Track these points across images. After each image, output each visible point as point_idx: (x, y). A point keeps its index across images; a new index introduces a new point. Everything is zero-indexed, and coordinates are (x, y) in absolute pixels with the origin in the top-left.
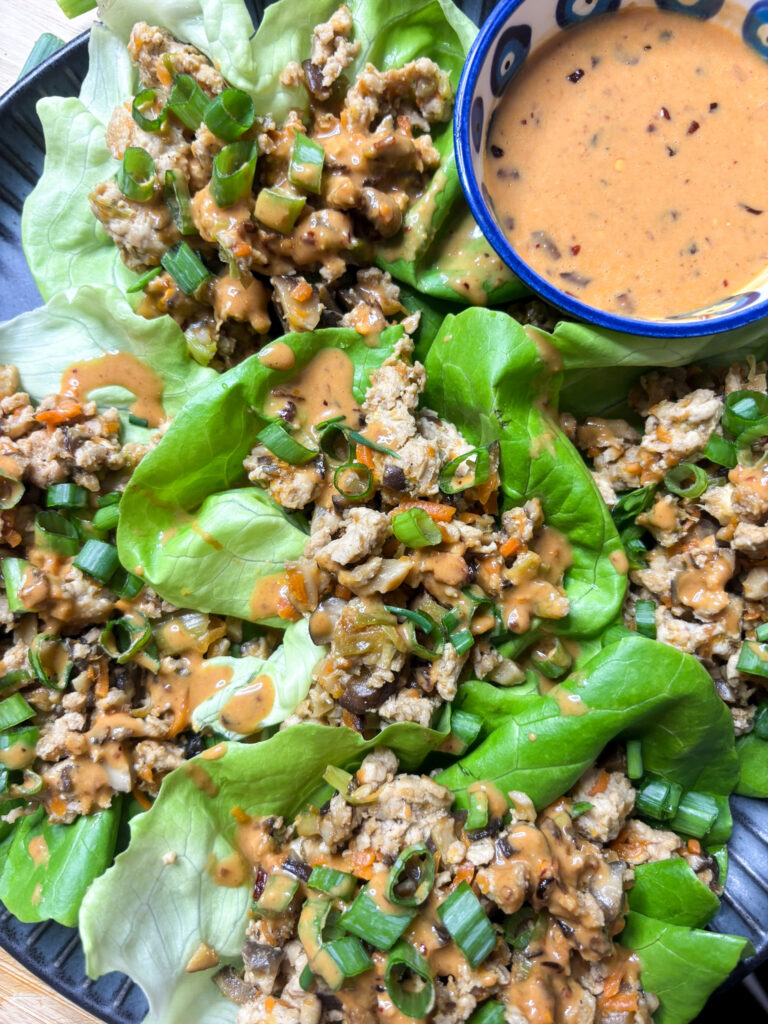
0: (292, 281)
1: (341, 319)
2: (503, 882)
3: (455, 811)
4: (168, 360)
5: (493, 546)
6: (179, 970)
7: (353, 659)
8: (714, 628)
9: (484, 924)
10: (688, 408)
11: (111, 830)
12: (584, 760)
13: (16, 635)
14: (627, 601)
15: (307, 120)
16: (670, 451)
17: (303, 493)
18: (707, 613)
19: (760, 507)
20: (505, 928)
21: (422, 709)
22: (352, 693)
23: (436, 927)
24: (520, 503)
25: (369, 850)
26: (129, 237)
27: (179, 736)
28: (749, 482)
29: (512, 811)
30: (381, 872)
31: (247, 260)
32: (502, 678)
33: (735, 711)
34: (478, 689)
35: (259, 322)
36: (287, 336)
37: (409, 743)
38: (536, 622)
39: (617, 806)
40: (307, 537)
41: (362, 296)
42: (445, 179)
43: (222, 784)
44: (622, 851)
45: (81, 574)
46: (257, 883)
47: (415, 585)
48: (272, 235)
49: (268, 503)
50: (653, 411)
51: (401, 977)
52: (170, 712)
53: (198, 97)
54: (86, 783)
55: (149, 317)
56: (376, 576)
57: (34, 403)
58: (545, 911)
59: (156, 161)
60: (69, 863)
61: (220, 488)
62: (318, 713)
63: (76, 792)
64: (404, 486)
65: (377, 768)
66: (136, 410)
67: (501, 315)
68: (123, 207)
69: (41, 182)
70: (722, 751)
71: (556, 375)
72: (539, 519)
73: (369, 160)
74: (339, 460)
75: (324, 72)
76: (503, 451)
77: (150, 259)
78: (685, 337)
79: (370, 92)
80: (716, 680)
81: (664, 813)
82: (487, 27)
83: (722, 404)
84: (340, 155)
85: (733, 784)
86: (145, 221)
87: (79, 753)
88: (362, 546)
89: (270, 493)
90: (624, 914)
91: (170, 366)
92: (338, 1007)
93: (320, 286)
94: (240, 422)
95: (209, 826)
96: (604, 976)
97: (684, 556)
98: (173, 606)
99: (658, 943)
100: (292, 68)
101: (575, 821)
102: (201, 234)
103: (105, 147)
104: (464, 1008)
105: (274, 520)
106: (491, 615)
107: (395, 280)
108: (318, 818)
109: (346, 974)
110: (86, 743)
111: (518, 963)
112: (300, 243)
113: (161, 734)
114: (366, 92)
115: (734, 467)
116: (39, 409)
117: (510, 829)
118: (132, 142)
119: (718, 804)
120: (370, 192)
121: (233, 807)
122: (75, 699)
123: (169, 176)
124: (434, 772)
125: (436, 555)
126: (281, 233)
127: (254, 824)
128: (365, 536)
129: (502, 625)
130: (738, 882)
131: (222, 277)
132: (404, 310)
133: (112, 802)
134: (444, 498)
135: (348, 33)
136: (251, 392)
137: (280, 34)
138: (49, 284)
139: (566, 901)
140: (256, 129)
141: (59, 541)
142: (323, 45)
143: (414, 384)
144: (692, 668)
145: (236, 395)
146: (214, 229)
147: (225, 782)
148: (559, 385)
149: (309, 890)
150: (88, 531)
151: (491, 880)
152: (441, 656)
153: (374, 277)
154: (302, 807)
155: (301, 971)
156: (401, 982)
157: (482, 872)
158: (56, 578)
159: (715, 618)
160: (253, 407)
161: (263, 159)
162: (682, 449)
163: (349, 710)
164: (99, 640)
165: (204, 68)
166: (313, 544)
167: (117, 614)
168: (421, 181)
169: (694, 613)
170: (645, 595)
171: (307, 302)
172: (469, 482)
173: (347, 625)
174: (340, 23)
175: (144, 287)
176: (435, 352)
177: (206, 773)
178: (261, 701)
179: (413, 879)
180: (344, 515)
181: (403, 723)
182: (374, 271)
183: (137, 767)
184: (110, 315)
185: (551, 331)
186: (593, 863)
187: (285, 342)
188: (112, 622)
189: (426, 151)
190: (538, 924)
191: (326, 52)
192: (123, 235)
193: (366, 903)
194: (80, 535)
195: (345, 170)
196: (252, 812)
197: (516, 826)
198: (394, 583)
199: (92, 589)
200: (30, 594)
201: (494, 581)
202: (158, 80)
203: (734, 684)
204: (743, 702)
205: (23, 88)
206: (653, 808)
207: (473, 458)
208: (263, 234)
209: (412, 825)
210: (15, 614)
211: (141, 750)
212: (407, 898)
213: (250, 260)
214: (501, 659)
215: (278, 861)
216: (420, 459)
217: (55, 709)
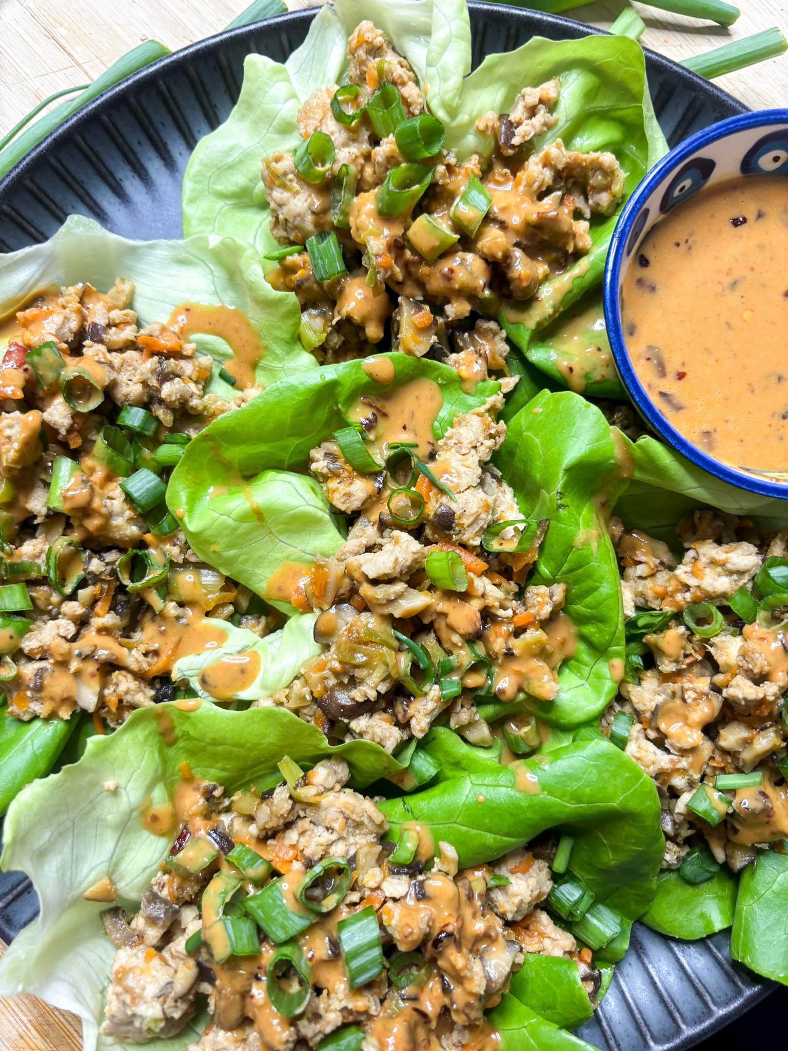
0: (418, 305)
1: (447, 356)
2: (407, 920)
3: (384, 839)
4: (278, 333)
5: (509, 613)
6: (76, 893)
7: (347, 667)
8: (680, 761)
9: (377, 952)
10: (729, 555)
11: (61, 740)
12: (520, 837)
13: (40, 529)
14: (609, 708)
15: (485, 167)
16: (698, 587)
17: (356, 500)
18: (678, 745)
19: (762, 668)
20: (391, 963)
21: (392, 736)
22: (332, 697)
23: (330, 940)
24: (548, 583)
25: (293, 847)
26: (285, 210)
27: (155, 678)
28: (760, 642)
29: (436, 860)
30: (297, 871)
31: (386, 272)
32: (472, 736)
33: (670, 845)
34: (446, 737)
35: (373, 331)
36: (393, 354)
37: (367, 763)
38: (522, 696)
39: (532, 891)
40: (343, 541)
41: (474, 342)
42: (589, 267)
43: (182, 736)
44: (519, 934)
45: (123, 497)
46: (178, 839)
47: (426, 621)
48: (416, 258)
49: (320, 496)
50: (696, 545)
51: (280, 974)
52: (156, 653)
53: (397, 110)
54: (55, 689)
55: (275, 288)
56: (395, 599)
57: (139, 324)
58: (433, 961)
59: (337, 151)
60: (12, 757)
61: (279, 466)
62: (293, 704)
63: (43, 694)
64: (450, 528)
65: (328, 774)
66: (229, 366)
67: (594, 409)
68: (291, 181)
69: (221, 128)
70: (644, 877)
71: (624, 480)
72: (560, 604)
73: (528, 224)
74: (397, 482)
75: (516, 131)
76: (550, 531)
77: (296, 235)
78: (752, 491)
79: (551, 165)
80: (663, 810)
81: (571, 914)
82: (678, 149)
83: (761, 563)
84: (503, 210)
85: (642, 911)
86: (306, 201)
87: (60, 659)
88: (394, 568)
89: (325, 488)
90: (503, 991)
91: (277, 339)
92: (211, 981)
93: (440, 320)
94: (322, 415)
95: (156, 770)
96: (463, 1042)
97: (676, 687)
98: (197, 557)
99: (524, 1030)
100: (490, 117)
101: (489, 890)
102: (352, 231)
103: (294, 120)
104: (329, 1023)
105: (320, 513)
106: (484, 674)
107: (508, 340)
108: (258, 800)
109: (233, 950)
110: (70, 653)
111: (391, 1000)
112: (438, 275)
113: (140, 670)
114: (547, 163)
115: (751, 623)
116: (142, 332)
117: (429, 875)
118: (321, 126)
119: (621, 925)
120: (518, 253)
121: (183, 762)
122: (74, 608)
123: (344, 169)
124: (377, 798)
125: (456, 601)
126: (425, 260)
127: (195, 785)
128: (400, 559)
129: (490, 687)
130: (613, 1003)
131: (354, 277)
132: (506, 369)
133: (71, 716)
134: (482, 552)
135: (551, 106)
136: (343, 392)
137: (491, 83)
138: (194, 222)
139: (456, 958)
140: (437, 159)
141: (115, 459)
142: (525, 107)
143: (492, 440)
144: (648, 790)
145: (328, 390)
146: (366, 232)
147: (186, 736)
148: (622, 490)
149: (225, 864)
150: (145, 460)
151: (396, 914)
152: (426, 694)
153: (491, 330)
154: (245, 786)
155: (190, 936)
156: (279, 978)
157: (390, 904)
158: (101, 491)
159: (684, 752)
160: (340, 406)
161: (433, 185)
162: (710, 589)
163: (324, 712)
164: (117, 563)
165: (411, 84)
166: (346, 549)
167: (142, 544)
168: (566, 260)
169: (666, 741)
170: (627, 709)
171: (423, 330)
172: (510, 546)
173: (352, 634)
174: (548, 93)
175: (281, 259)
176: (521, 418)
177: (172, 721)
178: (244, 674)
179: (324, 888)
180: (385, 534)
181: (369, 741)
182: (492, 325)
183: (107, 692)
184: (241, 272)
185: (634, 441)
186: (493, 934)
187: (391, 358)
188: (135, 551)
189: (581, 236)
190: (423, 971)
191: (526, 115)
192: (280, 205)
193: (275, 893)
194: (135, 461)
195: (503, 225)
196: (198, 772)
197: (435, 874)
198: (408, 612)
199: (129, 513)
200: (73, 497)
201: (498, 645)
202: (365, 79)
203: (679, 819)
204: (680, 840)
205: (236, 36)
206: (563, 906)
207: (521, 527)
208: (408, 253)
209: (341, 838)
210: (49, 509)
211: (117, 678)
212: (315, 903)
213: (389, 273)
214: (477, 717)
215: (206, 826)
216: (475, 509)
217: (51, 610)
